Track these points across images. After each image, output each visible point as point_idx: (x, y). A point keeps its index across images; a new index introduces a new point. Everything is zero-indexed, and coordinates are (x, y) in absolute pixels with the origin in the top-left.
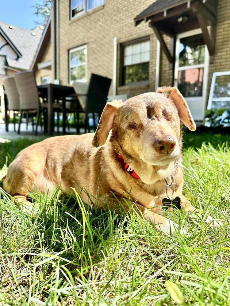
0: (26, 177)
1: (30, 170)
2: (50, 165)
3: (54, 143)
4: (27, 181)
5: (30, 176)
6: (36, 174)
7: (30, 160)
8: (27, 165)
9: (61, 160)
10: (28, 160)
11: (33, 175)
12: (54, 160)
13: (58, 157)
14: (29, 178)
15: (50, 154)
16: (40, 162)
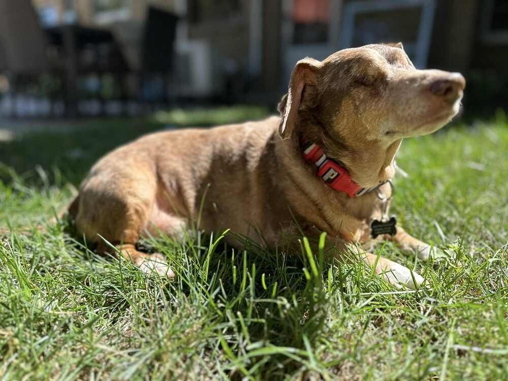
0: (132, 211)
1: (137, 198)
2: (168, 184)
3: (164, 144)
4: (135, 217)
5: (138, 208)
6: (146, 204)
7: (131, 180)
8: (129, 190)
9: (190, 174)
10: (128, 180)
11: (144, 207)
12: (175, 174)
13: (180, 169)
14: (137, 212)
15: (161, 164)
16: (148, 181)
